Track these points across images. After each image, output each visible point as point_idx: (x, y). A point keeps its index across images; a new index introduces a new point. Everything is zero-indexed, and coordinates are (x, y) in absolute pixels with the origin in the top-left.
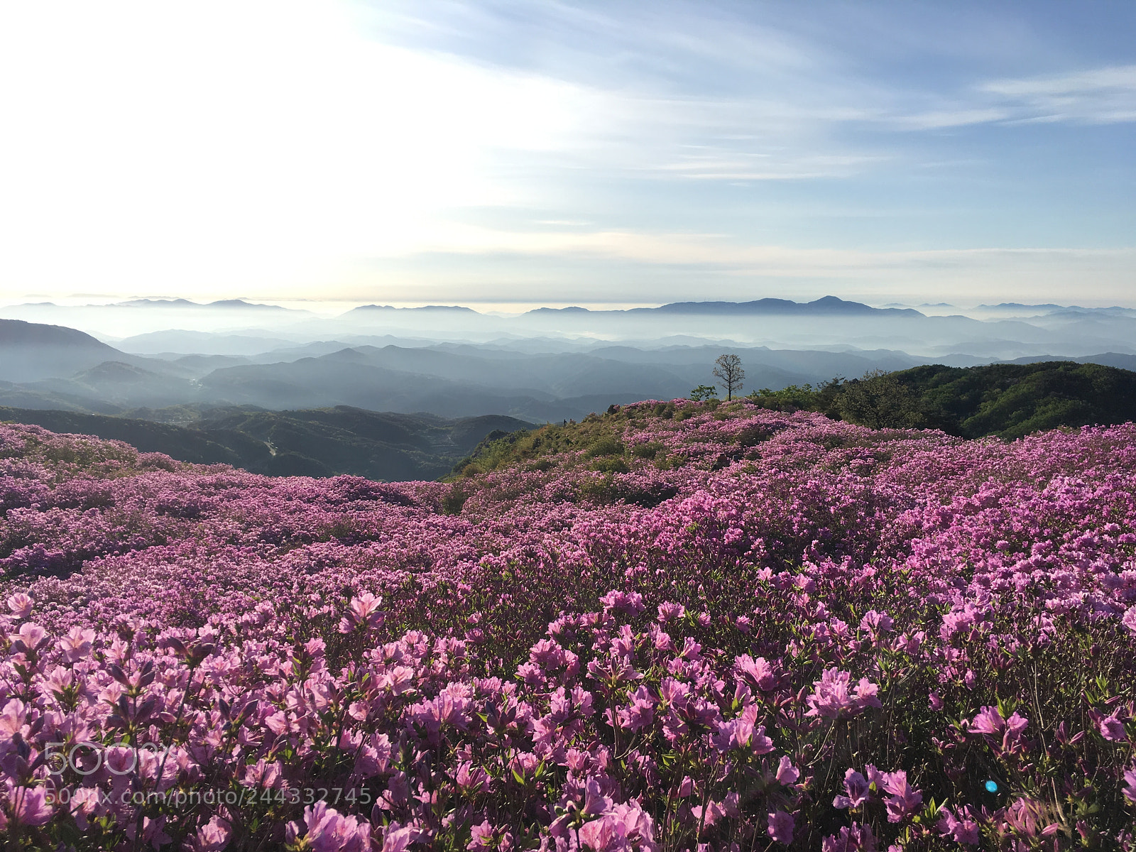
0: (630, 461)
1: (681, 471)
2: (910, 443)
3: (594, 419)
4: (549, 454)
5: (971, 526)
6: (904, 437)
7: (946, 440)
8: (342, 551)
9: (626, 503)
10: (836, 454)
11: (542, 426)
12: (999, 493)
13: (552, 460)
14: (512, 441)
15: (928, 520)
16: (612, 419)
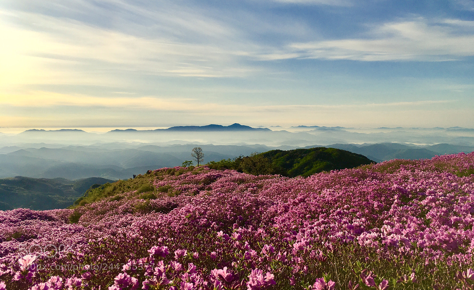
0: (157, 194)
1: (179, 197)
2: (270, 180)
3: (141, 177)
4: (120, 193)
5: (296, 210)
6: (268, 178)
7: (283, 178)
8: (18, 245)
9: (155, 212)
10: (242, 186)
11: (117, 181)
12: (305, 197)
13: (121, 195)
14: (103, 188)
15: (280, 209)
16: (148, 176)
